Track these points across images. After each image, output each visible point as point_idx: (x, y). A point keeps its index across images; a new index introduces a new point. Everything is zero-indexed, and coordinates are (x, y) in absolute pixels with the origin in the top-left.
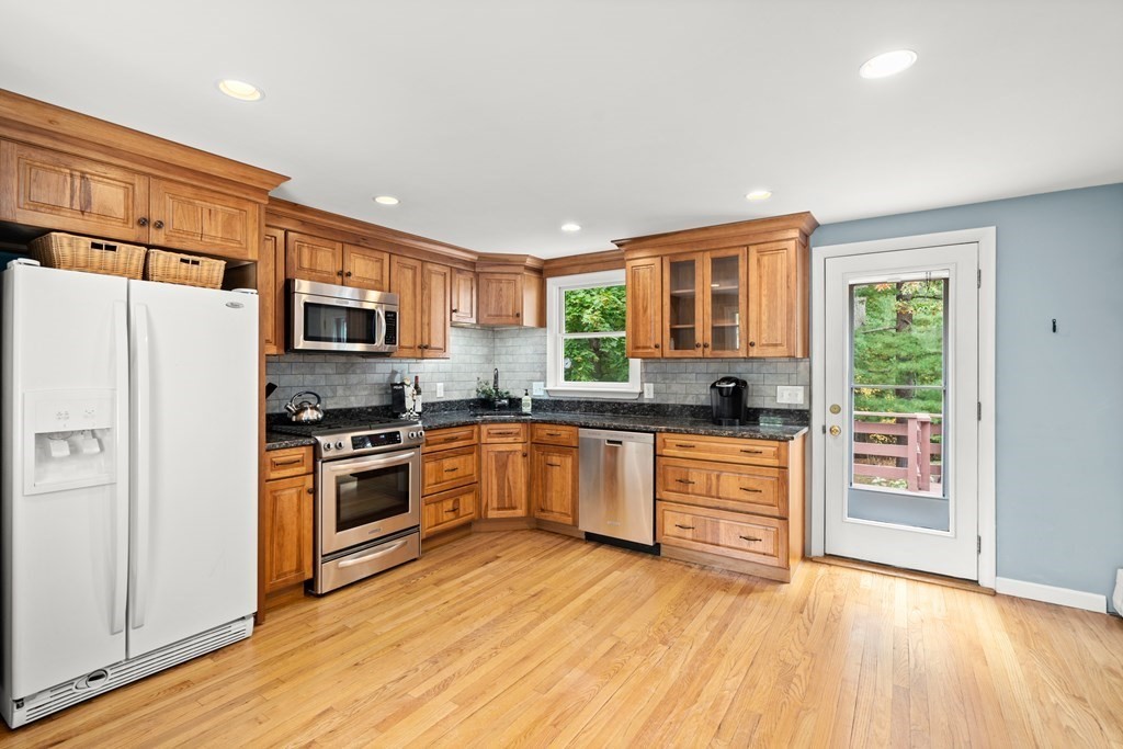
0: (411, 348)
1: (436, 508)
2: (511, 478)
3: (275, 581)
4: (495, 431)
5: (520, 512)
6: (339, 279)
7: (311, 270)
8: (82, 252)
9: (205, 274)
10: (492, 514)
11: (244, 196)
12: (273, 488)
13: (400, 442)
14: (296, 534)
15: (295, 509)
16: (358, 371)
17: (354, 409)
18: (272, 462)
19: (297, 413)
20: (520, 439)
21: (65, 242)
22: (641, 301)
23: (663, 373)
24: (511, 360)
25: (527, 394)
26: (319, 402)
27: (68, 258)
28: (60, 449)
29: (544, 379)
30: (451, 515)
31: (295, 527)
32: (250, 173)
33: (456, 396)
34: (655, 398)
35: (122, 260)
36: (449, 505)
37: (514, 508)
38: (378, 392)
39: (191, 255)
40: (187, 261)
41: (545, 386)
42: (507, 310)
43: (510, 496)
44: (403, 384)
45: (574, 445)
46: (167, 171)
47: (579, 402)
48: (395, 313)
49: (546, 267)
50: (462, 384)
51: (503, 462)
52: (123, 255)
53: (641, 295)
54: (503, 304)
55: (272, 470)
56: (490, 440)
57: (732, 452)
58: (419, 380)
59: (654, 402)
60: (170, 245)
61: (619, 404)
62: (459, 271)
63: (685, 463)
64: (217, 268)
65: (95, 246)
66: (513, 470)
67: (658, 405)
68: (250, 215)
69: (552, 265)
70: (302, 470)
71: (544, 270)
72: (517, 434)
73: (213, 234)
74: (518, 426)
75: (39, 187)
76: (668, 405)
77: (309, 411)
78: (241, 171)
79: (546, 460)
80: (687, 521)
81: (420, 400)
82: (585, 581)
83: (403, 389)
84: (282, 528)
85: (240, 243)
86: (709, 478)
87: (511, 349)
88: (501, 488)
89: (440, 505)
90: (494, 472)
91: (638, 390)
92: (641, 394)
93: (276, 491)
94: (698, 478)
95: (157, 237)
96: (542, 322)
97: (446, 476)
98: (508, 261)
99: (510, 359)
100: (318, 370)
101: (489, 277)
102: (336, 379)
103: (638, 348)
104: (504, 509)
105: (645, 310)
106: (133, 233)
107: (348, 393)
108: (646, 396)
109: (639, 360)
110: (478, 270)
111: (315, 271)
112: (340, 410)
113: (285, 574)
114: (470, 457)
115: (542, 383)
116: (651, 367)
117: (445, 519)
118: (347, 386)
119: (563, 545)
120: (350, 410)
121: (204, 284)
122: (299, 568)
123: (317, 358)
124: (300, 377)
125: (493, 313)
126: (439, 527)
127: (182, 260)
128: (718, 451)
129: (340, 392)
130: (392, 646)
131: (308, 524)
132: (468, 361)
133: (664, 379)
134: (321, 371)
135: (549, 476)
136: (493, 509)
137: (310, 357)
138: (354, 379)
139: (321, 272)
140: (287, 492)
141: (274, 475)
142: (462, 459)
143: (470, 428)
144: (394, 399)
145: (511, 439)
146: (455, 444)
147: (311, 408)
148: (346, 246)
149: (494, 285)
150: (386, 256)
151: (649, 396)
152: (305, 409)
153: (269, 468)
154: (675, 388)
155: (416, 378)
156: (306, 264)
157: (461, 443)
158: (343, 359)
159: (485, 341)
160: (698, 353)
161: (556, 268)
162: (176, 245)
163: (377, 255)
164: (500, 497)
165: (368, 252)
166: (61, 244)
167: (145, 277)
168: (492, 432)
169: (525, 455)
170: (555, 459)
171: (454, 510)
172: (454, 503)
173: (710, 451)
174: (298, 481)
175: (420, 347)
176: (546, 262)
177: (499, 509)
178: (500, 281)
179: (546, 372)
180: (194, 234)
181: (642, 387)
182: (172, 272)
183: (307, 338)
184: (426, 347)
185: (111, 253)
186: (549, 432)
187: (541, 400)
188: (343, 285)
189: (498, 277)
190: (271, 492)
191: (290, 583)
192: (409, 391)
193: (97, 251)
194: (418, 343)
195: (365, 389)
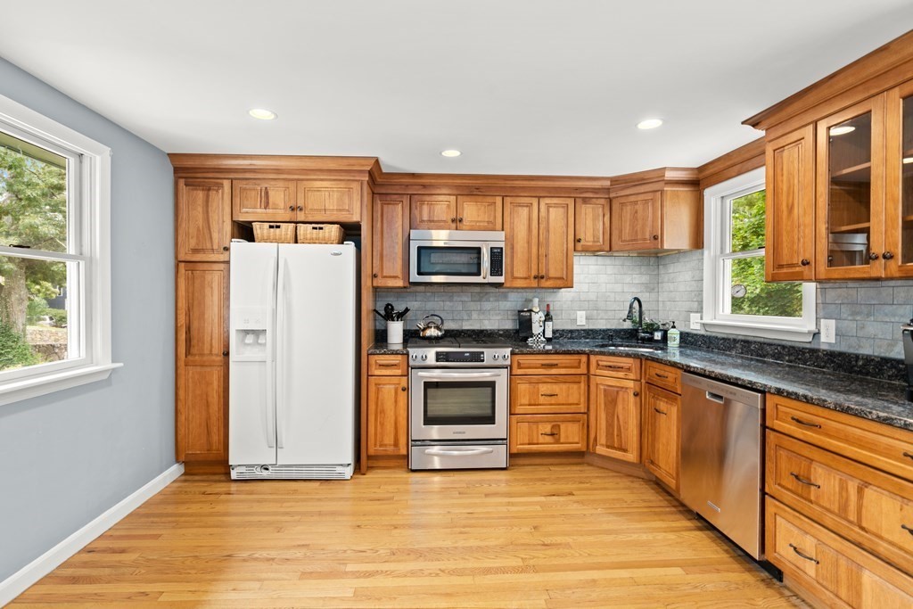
0: (526, 278)
1: (530, 428)
2: (621, 417)
3: (378, 448)
4: (605, 363)
5: (632, 456)
6: (454, 225)
7: (430, 221)
8: (265, 231)
9: (327, 235)
10: (601, 450)
11: (352, 178)
12: (377, 382)
13: (483, 361)
14: (393, 418)
15: (393, 400)
16: (491, 299)
17: (487, 330)
18: (376, 363)
19: (424, 329)
20: (632, 376)
21: (258, 226)
22: (784, 198)
23: (852, 304)
24: (672, 289)
25: (674, 327)
26: (442, 323)
27: (259, 236)
28: (250, 339)
29: (700, 310)
30: (549, 439)
31: (392, 413)
32: (352, 162)
33: (601, 325)
34: (838, 342)
35: (283, 233)
36: (547, 428)
37: (625, 451)
38: (510, 317)
39: (318, 224)
40: (316, 228)
41: (701, 319)
42: (643, 233)
43: (619, 435)
44: (530, 311)
45: (679, 392)
46: (307, 175)
47: (734, 340)
48: (502, 248)
49: (701, 176)
50: (610, 313)
51: (612, 399)
52: (283, 230)
53: (785, 189)
54: (639, 227)
55: (376, 369)
56: (599, 372)
57: (888, 452)
58: (551, 308)
59: (837, 349)
60: (306, 220)
61: (784, 347)
62: (585, 201)
63: (807, 451)
64: (333, 230)
65: (271, 227)
66: (624, 408)
67: (841, 354)
68: (355, 191)
69: (707, 172)
70: (399, 372)
71: (699, 181)
72: (629, 369)
73: (331, 208)
74: (630, 361)
75: (247, 200)
76: (857, 357)
77: (433, 329)
78: (345, 161)
79: (655, 404)
80: (808, 544)
81: (550, 327)
82: (622, 559)
83: (531, 315)
84: (383, 411)
85: (348, 211)
86: (843, 488)
87: (672, 275)
88: (610, 425)
89: (534, 426)
90: (603, 406)
91: (813, 328)
92: (816, 335)
93: (379, 384)
94: (827, 481)
95: (301, 216)
96: (698, 242)
97: (542, 400)
98: (643, 179)
99: (672, 286)
100: (455, 298)
101: (623, 200)
102: (472, 306)
103: (781, 266)
104: (613, 448)
105: (791, 209)
106: (288, 216)
107: (481, 317)
108: (823, 338)
109: (813, 285)
110: (612, 195)
111: (433, 221)
112: (473, 331)
113: (386, 445)
114: (575, 386)
115: (699, 315)
116: (832, 295)
117: (541, 440)
118: (481, 311)
119: (668, 509)
120: (482, 331)
121: (325, 241)
122: (396, 444)
123: (454, 289)
124: (442, 303)
125: (628, 239)
126: (534, 447)
127: (314, 228)
128: (860, 444)
129: (475, 316)
130: (392, 525)
131: (403, 413)
132: (620, 290)
133: (854, 313)
134: (459, 299)
135: (657, 424)
136: (602, 445)
137: (449, 288)
138: (487, 305)
139: (438, 221)
140: (388, 386)
141: (377, 372)
142: (564, 386)
143: (576, 357)
144: (520, 324)
145: (621, 374)
146: (554, 371)
147: (435, 327)
148: (459, 197)
149: (629, 208)
150: (499, 200)
151: (828, 339)
152: (429, 327)
153: (374, 367)
154: (872, 328)
155: (548, 306)
156: (425, 217)
157: (563, 371)
158: (477, 289)
159: (643, 269)
160: (877, 269)
161: (713, 175)
162: (310, 219)
163: (490, 199)
164: (609, 434)
165: (480, 198)
166: (258, 229)
167: (296, 242)
168: (600, 363)
169: (636, 395)
170: (662, 405)
171: (552, 435)
172: (553, 427)
173: (846, 440)
174: (395, 380)
175: (535, 278)
176: (701, 169)
177: (608, 447)
178: (636, 203)
179: (702, 301)
180: (320, 210)
181: (817, 324)
182: (309, 236)
183: (420, 273)
184: (542, 277)
185: (278, 230)
186: (658, 373)
187: (696, 335)
188: (457, 229)
189: (632, 199)
190: (376, 384)
191: (389, 453)
192: (537, 318)
193: (272, 230)
194: (534, 273)
195: (497, 315)
